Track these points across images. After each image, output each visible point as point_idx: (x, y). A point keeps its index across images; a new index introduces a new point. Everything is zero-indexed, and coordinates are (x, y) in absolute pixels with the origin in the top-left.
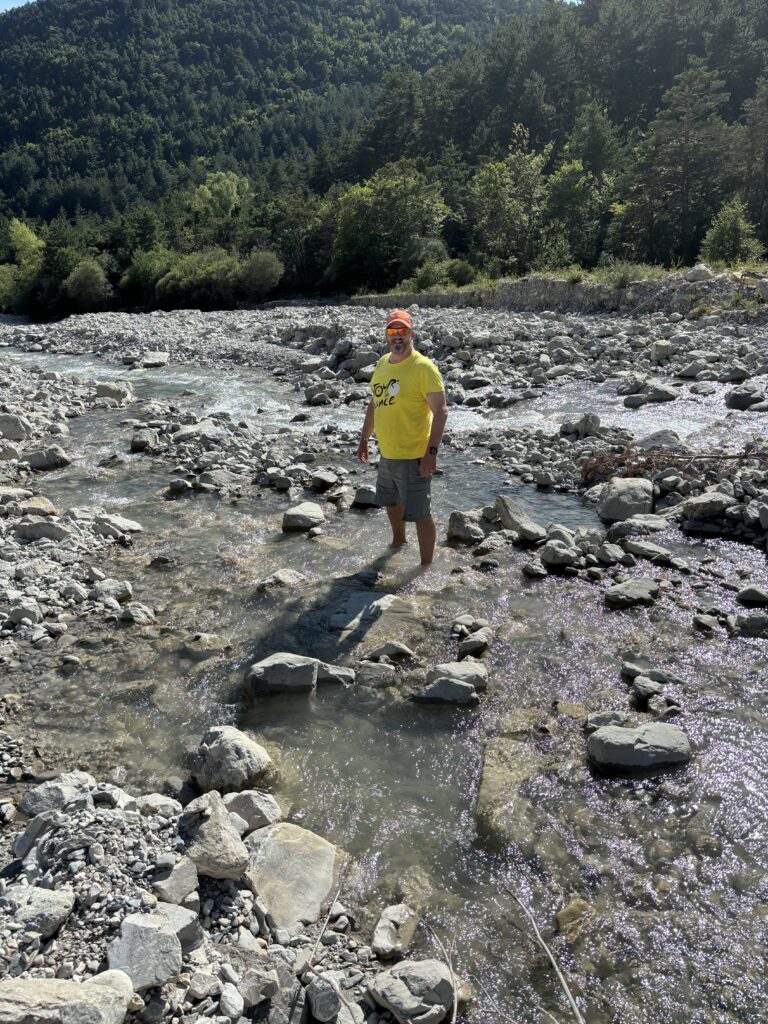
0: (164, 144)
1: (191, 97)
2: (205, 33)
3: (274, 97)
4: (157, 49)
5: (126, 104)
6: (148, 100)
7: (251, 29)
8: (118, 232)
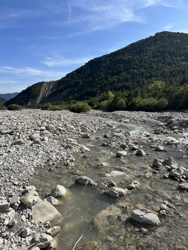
0: (146, 75)
1: (154, 65)
2: (159, 51)
3: (175, 64)
4: (147, 55)
5: (139, 67)
6: (144, 66)
7: (171, 49)
8: (130, 94)
